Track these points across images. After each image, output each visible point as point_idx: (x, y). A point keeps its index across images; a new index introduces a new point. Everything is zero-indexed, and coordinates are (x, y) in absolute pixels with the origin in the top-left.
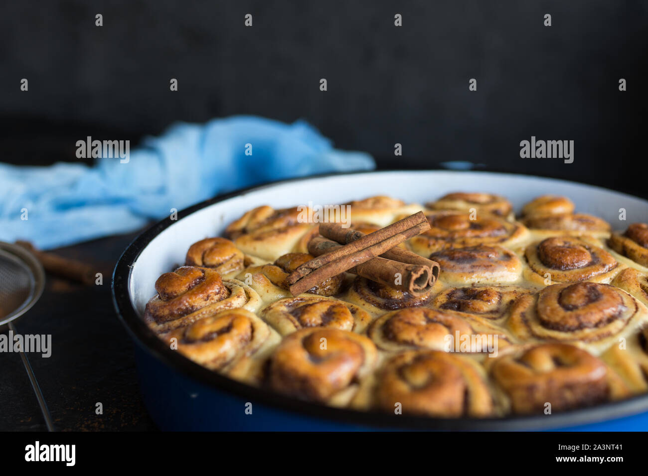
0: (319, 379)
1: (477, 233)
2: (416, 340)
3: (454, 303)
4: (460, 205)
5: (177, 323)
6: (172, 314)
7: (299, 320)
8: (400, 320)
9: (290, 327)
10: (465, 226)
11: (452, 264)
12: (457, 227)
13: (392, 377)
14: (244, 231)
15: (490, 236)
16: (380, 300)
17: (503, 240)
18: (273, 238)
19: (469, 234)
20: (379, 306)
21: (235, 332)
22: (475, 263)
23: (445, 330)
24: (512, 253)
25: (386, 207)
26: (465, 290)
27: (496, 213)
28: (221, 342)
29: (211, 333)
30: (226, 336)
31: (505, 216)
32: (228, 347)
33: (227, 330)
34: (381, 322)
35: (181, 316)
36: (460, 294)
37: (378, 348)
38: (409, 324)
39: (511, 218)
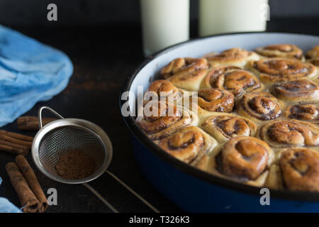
0: (252, 170)
1: (293, 71)
2: (288, 141)
3: (295, 115)
4: (277, 53)
5: (159, 134)
6: (156, 130)
7: (223, 130)
8: (278, 130)
9: (221, 135)
10: (286, 67)
11: (288, 92)
12: (282, 68)
13: (288, 167)
14: (171, 74)
15: (299, 73)
16: (257, 115)
17: (306, 75)
18: (191, 79)
19: (290, 71)
20: (258, 118)
21: (197, 142)
22: (300, 92)
23: (300, 134)
24: (315, 83)
25: (242, 56)
26: (297, 106)
27: (295, 57)
28: (192, 148)
29: (185, 143)
30: (193, 145)
31: (300, 59)
32: (195, 150)
33: (193, 141)
34: (265, 130)
35: (160, 130)
36: (296, 109)
37: (270, 146)
38: (283, 132)
39: (303, 60)
